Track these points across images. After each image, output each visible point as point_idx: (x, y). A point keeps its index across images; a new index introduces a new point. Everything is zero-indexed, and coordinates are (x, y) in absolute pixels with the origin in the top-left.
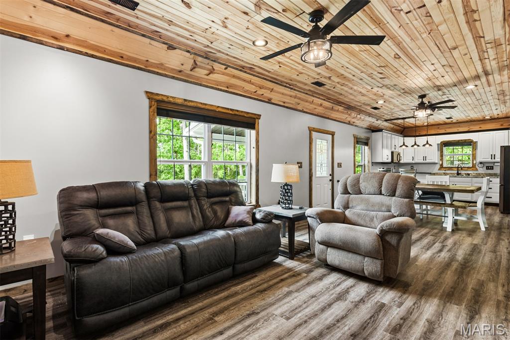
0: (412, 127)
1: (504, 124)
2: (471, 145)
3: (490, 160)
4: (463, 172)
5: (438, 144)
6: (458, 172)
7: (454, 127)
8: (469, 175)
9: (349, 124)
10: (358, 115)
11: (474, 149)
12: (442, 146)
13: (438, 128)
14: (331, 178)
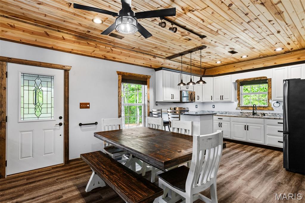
0: (211, 68)
1: (301, 58)
2: (266, 83)
4: (258, 112)
5: (234, 83)
6: (253, 112)
7: (249, 65)
8: (264, 114)
9: (105, 59)
10: (112, 49)
11: (270, 87)
12: (239, 85)
13: (234, 67)
14: (62, 121)
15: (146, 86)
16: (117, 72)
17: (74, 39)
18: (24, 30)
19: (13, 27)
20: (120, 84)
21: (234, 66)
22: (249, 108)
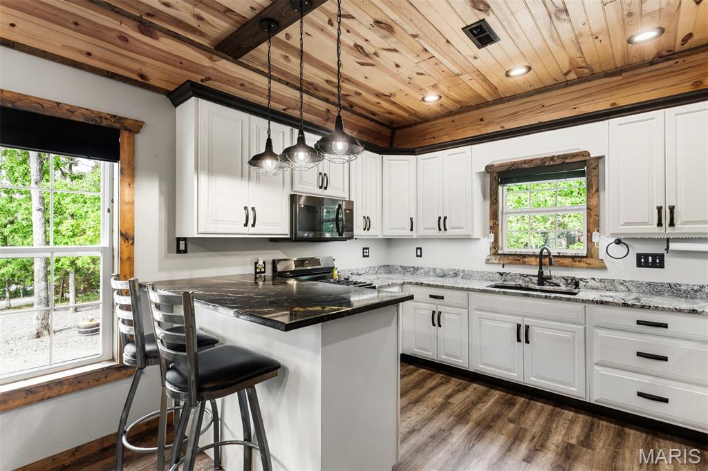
2: (582, 174)
3: (653, 229)
4: (556, 273)
5: (480, 174)
6: (541, 273)
7: (529, 110)
8: (576, 285)
11: (594, 189)
12: (495, 183)
13: (482, 120)
15: (110, 166)
21: (480, 117)
22: (525, 260)
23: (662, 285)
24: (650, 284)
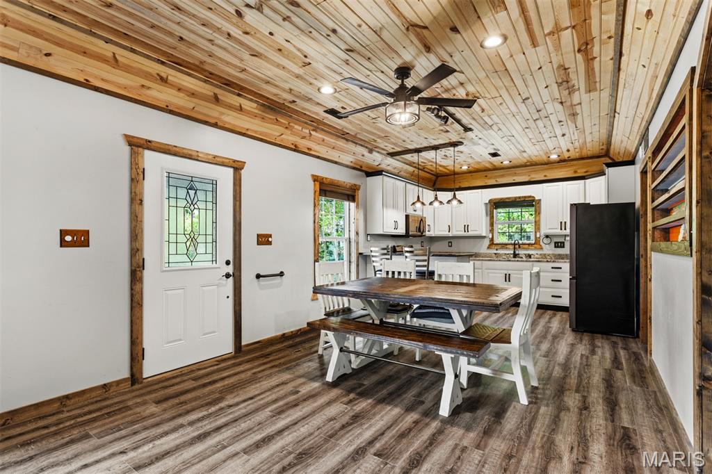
0: (447, 175)
1: (579, 171)
2: (533, 206)
3: (558, 231)
4: (521, 252)
5: (486, 204)
6: (514, 252)
7: (509, 175)
8: (530, 256)
9: (295, 150)
10: (312, 132)
11: (538, 213)
12: (492, 208)
14: (230, 269)
15: (353, 205)
16: (313, 176)
17: (256, 111)
18: (181, 87)
19: (164, 80)
20: (317, 199)
21: (486, 175)
22: (507, 246)
23: (564, 255)
24: (559, 255)
